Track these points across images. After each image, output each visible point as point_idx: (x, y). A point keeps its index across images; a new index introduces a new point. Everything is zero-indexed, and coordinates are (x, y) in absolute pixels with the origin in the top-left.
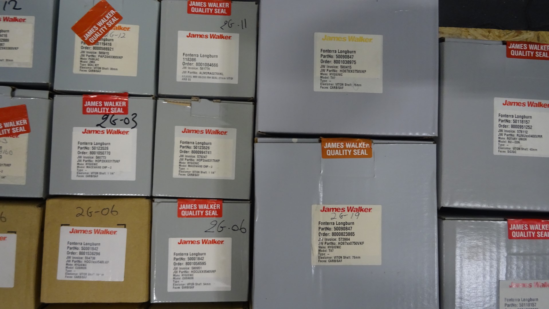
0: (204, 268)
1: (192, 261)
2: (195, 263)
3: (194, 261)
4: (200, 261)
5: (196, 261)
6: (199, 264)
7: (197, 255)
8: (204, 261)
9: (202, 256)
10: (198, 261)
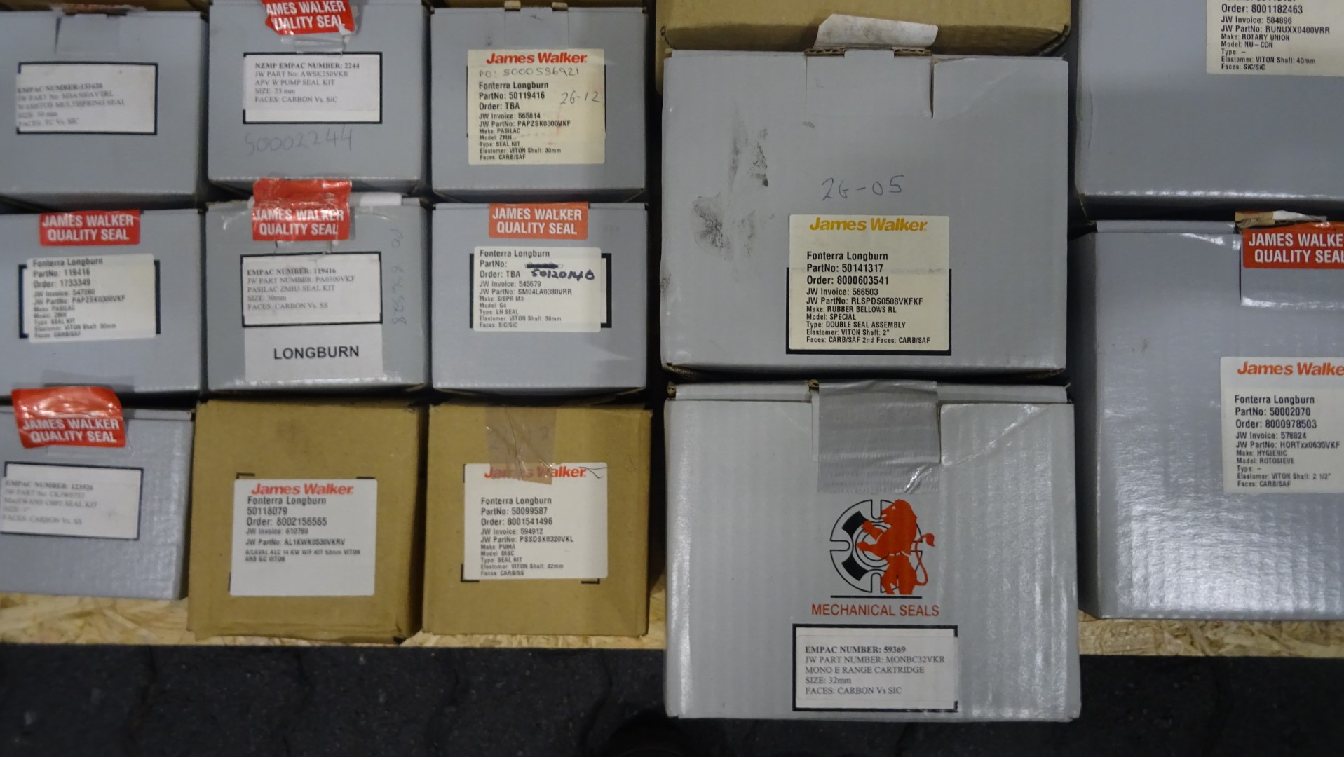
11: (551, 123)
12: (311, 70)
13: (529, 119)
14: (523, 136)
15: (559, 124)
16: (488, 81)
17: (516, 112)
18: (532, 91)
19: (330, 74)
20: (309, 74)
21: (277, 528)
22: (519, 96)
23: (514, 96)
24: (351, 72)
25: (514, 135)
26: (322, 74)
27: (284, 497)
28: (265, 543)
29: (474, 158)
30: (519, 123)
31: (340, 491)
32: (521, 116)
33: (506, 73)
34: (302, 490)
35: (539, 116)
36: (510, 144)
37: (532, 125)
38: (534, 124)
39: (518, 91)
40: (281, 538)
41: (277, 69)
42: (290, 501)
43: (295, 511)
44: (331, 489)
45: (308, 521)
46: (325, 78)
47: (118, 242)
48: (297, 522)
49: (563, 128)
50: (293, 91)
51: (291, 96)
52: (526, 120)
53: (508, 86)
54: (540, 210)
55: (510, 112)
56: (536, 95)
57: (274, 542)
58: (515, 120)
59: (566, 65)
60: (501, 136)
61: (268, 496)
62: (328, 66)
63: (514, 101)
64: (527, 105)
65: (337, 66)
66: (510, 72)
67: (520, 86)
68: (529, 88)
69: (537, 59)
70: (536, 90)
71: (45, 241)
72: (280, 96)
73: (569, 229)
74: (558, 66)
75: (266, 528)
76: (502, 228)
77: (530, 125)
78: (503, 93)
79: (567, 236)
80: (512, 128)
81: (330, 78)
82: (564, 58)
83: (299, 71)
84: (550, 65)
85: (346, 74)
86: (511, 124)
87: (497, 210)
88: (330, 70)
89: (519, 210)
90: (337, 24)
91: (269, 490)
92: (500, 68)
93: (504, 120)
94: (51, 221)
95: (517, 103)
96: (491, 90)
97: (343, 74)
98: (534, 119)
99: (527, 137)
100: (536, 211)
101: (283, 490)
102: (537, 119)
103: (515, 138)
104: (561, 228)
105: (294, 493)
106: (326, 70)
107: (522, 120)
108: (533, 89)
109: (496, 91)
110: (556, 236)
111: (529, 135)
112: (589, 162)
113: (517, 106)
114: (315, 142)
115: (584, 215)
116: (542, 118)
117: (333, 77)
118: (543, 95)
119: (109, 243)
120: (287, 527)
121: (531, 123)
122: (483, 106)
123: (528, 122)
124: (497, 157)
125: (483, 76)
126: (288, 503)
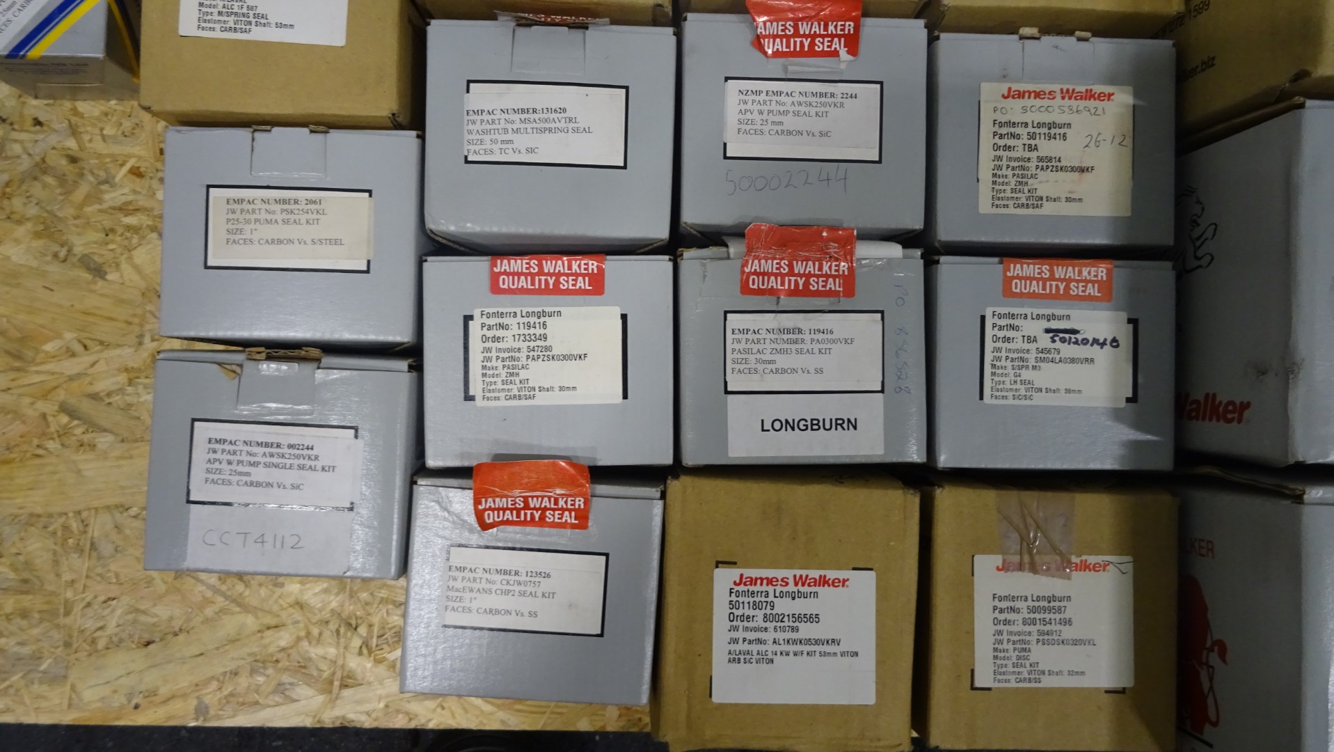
11: (1073, 169)
12: (803, 99)
13: (1048, 163)
14: (1041, 182)
15: (1082, 170)
16: (1004, 119)
17: (1034, 155)
18: (1053, 131)
19: (824, 105)
20: (800, 104)
21: (764, 625)
22: (1038, 136)
23: (1032, 136)
25: (1030, 181)
26: (814, 104)
27: (770, 589)
28: (750, 642)
29: (985, 206)
30: (1037, 167)
31: (835, 583)
32: (1040, 159)
33: (1024, 110)
34: (791, 581)
35: (1059, 161)
36: (1026, 191)
37: (1051, 171)
38: (1054, 169)
39: (1037, 131)
40: (769, 636)
41: (763, 96)
42: (777, 595)
43: (784, 606)
44: (823, 581)
45: (798, 618)
46: (818, 109)
47: (581, 292)
48: (786, 619)
49: (1086, 175)
50: (781, 123)
51: (779, 128)
52: (1045, 164)
53: (1026, 125)
54: (1060, 268)
55: (1027, 154)
56: (1058, 137)
57: (760, 641)
58: (1033, 164)
59: (1092, 104)
60: (1017, 181)
61: (752, 588)
62: (821, 95)
63: (1032, 142)
64: (1047, 148)
65: (832, 95)
66: (1028, 109)
67: (1040, 125)
68: (1050, 129)
69: (1059, 96)
70: (1058, 131)
71: (495, 289)
72: (766, 128)
73: (1092, 290)
74: (1083, 103)
75: (751, 625)
76: (1017, 286)
77: (1049, 170)
78: (1021, 133)
79: (1090, 298)
80: (1029, 173)
81: (823, 109)
82: (1090, 95)
83: (789, 100)
84: (1073, 103)
85: (842, 105)
86: (1028, 169)
87: (1012, 266)
88: (823, 100)
89: (1037, 266)
90: (838, 49)
91: (753, 581)
92: (1017, 104)
93: (1020, 163)
94: (504, 265)
95: (1036, 145)
96: (1006, 129)
97: (838, 105)
98: (1053, 164)
99: (1046, 183)
100: (1055, 268)
101: (770, 581)
102: (1058, 164)
103: (1032, 185)
104: (1083, 289)
105: (781, 585)
106: (819, 100)
107: (1040, 164)
108: (1054, 130)
109: (1012, 130)
110: (1078, 297)
111: (1047, 181)
112: (1114, 215)
113: (1036, 149)
114: (806, 183)
115: (1109, 273)
116: (1063, 163)
117: (828, 109)
118: (1064, 137)
119: (568, 292)
120: (774, 624)
122: (996, 147)
123: (1048, 167)
124: (1011, 206)
125: (998, 112)
126: (775, 597)
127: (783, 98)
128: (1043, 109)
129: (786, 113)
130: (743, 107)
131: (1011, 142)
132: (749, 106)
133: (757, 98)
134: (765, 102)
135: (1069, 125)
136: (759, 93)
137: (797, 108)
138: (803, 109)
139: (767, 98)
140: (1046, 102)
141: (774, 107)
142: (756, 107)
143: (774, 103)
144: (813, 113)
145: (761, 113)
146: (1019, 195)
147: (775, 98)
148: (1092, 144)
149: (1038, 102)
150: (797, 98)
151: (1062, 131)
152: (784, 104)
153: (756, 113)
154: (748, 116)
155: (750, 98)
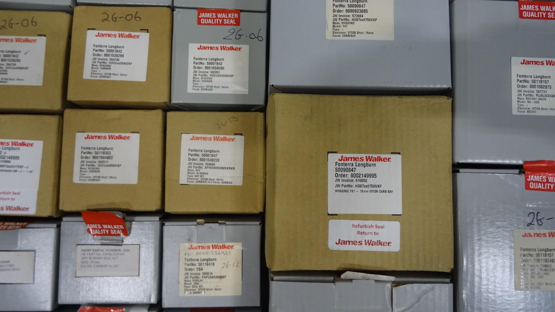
0: (222, 72)
1: (211, 66)
2: (213, 68)
3: (212, 66)
4: (219, 66)
5: (215, 66)
6: (217, 68)
7: (216, 61)
8: (222, 66)
9: (220, 61)
10: (217, 66)
11: (217, 277)
12: (108, 252)
13: (207, 275)
15: (221, 277)
16: (189, 258)
17: (201, 272)
18: (209, 262)
19: (116, 254)
20: (106, 254)
22: (203, 264)
23: (200, 264)
24: (126, 253)
26: (112, 254)
30: (203, 277)
32: (204, 274)
33: (197, 254)
35: (212, 274)
37: (209, 278)
38: (210, 277)
39: (202, 262)
41: (91, 252)
46: (114, 256)
49: (223, 279)
52: (206, 275)
53: (198, 260)
55: (199, 272)
56: (211, 264)
58: (201, 276)
62: (115, 250)
63: (201, 267)
64: (207, 269)
65: (120, 250)
66: (199, 253)
67: (203, 260)
68: (207, 261)
70: (211, 262)
77: (207, 278)
78: (196, 263)
80: (200, 279)
81: (116, 256)
83: (102, 253)
85: (123, 254)
86: (199, 278)
88: (116, 252)
92: (194, 252)
93: (196, 276)
95: (202, 268)
96: (191, 262)
97: (122, 254)
98: (209, 275)
99: (207, 283)
102: (212, 275)
106: (114, 252)
107: (204, 275)
108: (209, 261)
111: (207, 282)
113: (202, 269)
116: (213, 275)
117: (118, 256)
118: (214, 264)
121: (208, 277)
122: (186, 269)
123: (207, 277)
125: (187, 255)
127: (99, 252)
128: (205, 253)
129: (100, 258)
130: (83, 256)
131: (192, 267)
132: (86, 256)
133: (89, 252)
134: (92, 254)
135: (215, 259)
136: (90, 250)
137: (105, 256)
138: (108, 256)
139: (93, 252)
140: (206, 250)
141: (96, 256)
142: (88, 256)
143: (96, 254)
144: (112, 258)
145: (90, 258)
146: (195, 288)
147: (96, 252)
148: (225, 267)
149: (203, 250)
150: (105, 252)
151: (213, 262)
152: (99, 255)
153: (88, 258)
154: (85, 260)
155: (86, 253)
